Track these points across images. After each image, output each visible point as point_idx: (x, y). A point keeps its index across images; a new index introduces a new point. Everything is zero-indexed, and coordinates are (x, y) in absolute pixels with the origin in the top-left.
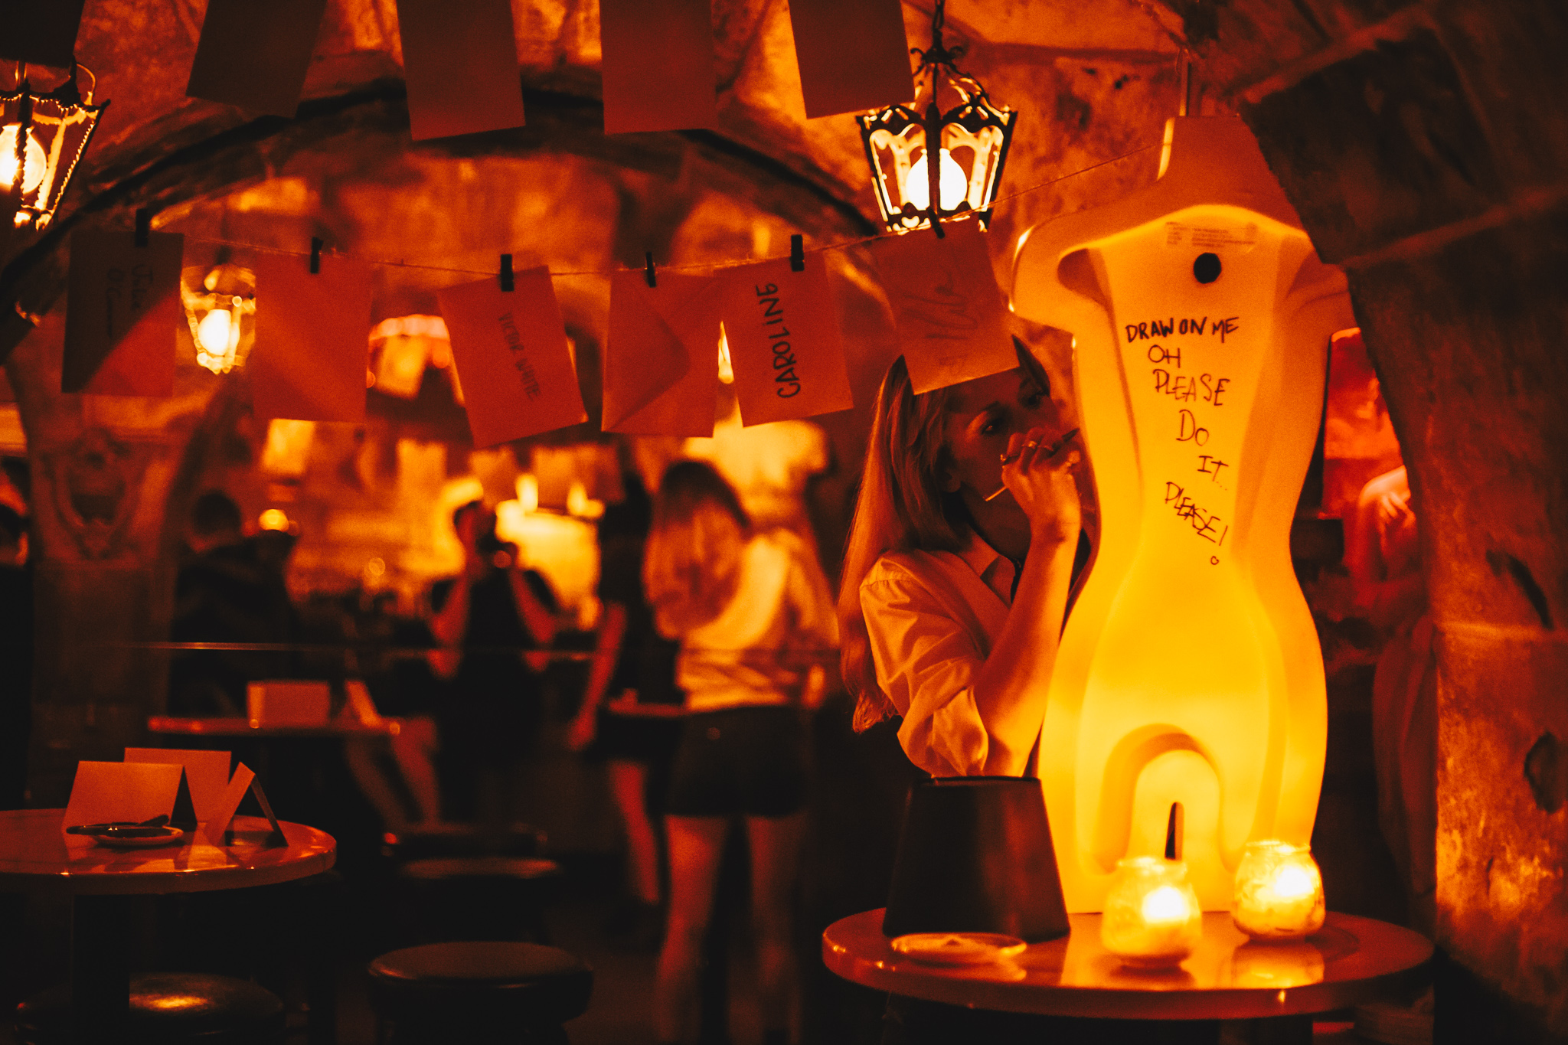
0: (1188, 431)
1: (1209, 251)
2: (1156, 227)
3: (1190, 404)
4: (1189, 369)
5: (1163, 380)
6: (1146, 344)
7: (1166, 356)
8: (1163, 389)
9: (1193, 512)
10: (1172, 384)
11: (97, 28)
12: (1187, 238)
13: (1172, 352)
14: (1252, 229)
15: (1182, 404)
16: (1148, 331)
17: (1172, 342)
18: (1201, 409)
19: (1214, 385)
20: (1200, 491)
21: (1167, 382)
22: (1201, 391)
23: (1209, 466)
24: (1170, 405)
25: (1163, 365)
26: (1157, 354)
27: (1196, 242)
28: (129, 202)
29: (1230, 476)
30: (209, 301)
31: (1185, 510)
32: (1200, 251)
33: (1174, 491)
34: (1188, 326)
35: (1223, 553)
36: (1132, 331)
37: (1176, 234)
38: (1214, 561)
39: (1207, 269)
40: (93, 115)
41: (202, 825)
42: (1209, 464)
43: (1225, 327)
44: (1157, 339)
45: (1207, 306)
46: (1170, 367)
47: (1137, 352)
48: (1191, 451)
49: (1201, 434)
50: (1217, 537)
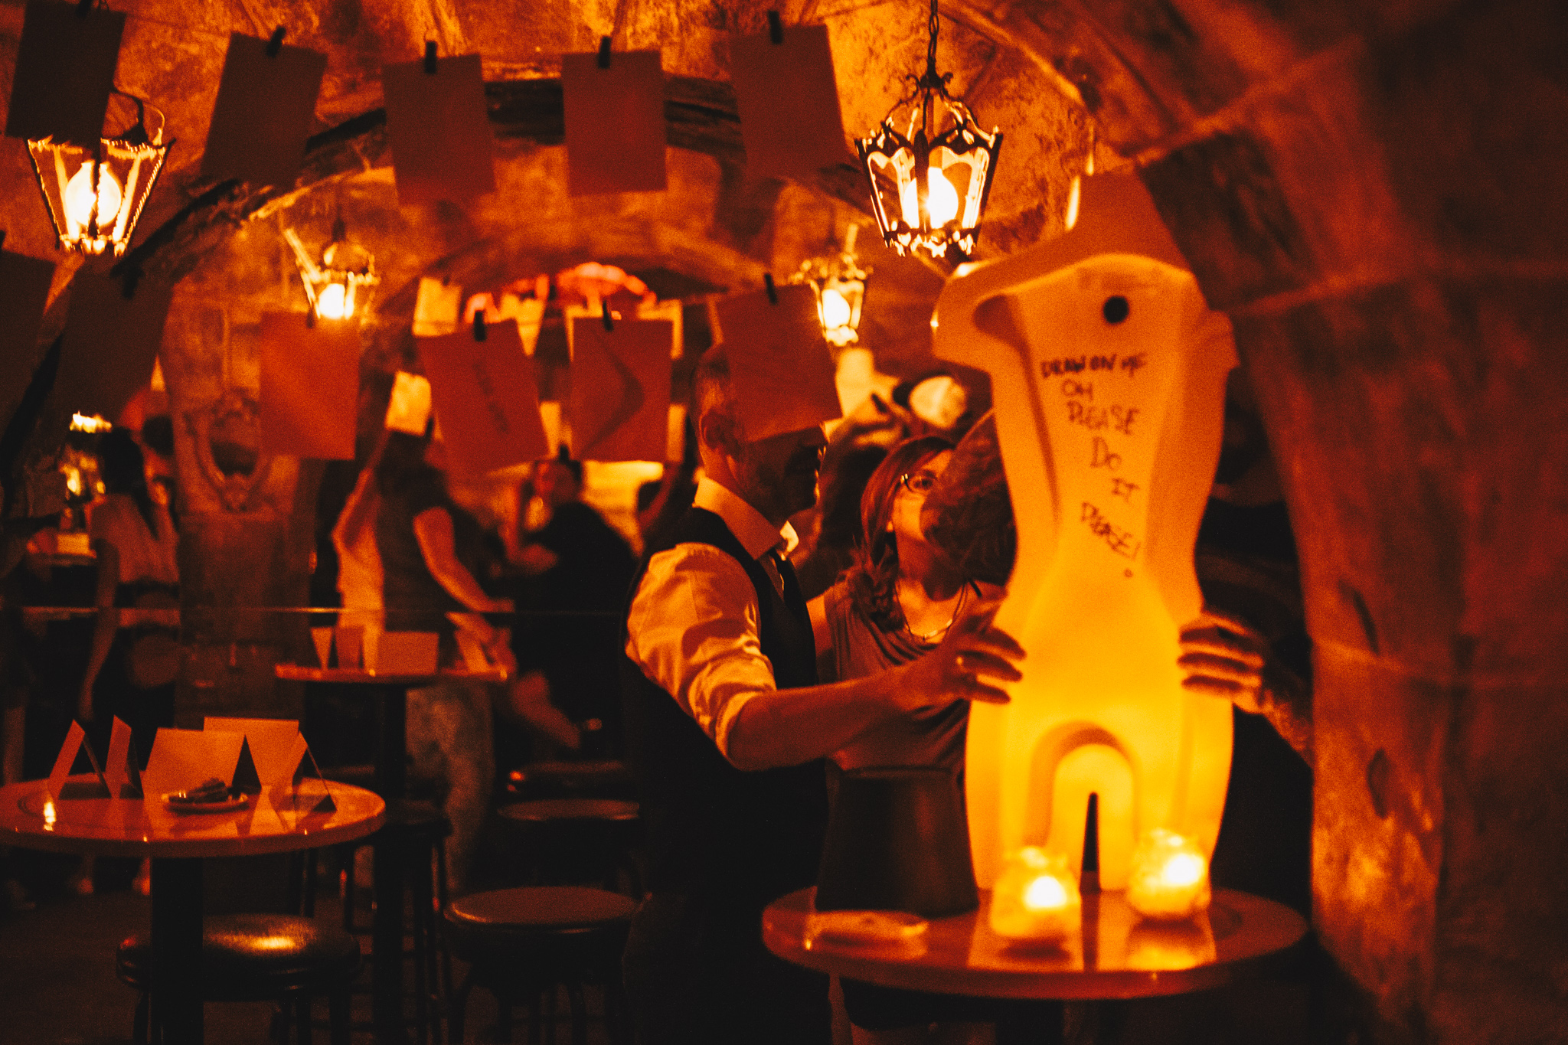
0: (1101, 457)
1: (1116, 293)
2: (1067, 273)
3: (1103, 433)
4: (1100, 401)
5: (1076, 409)
6: (1060, 379)
7: (1079, 390)
8: (1077, 420)
9: (1107, 530)
10: (1084, 416)
11: (186, 52)
12: (1097, 284)
13: (1085, 386)
14: (1156, 273)
15: (1095, 433)
16: (1062, 367)
17: (1086, 377)
18: (1113, 438)
19: (1124, 416)
20: (1115, 512)
21: (1080, 413)
22: (1113, 421)
23: (1122, 488)
24: (1083, 435)
25: (1077, 398)
26: (1070, 388)
27: (1106, 285)
28: (233, 198)
29: (1141, 498)
30: (327, 275)
31: (1100, 528)
32: (1109, 294)
33: (1089, 512)
34: (1100, 363)
35: (1137, 566)
36: (1048, 368)
37: (1086, 278)
38: (1128, 574)
39: (1116, 310)
40: (162, 151)
41: (266, 789)
42: (1122, 487)
43: (1133, 363)
44: (1069, 376)
45: (1117, 343)
46: (1083, 400)
47: (1052, 389)
48: (1103, 476)
49: (1114, 462)
50: (1129, 552)
